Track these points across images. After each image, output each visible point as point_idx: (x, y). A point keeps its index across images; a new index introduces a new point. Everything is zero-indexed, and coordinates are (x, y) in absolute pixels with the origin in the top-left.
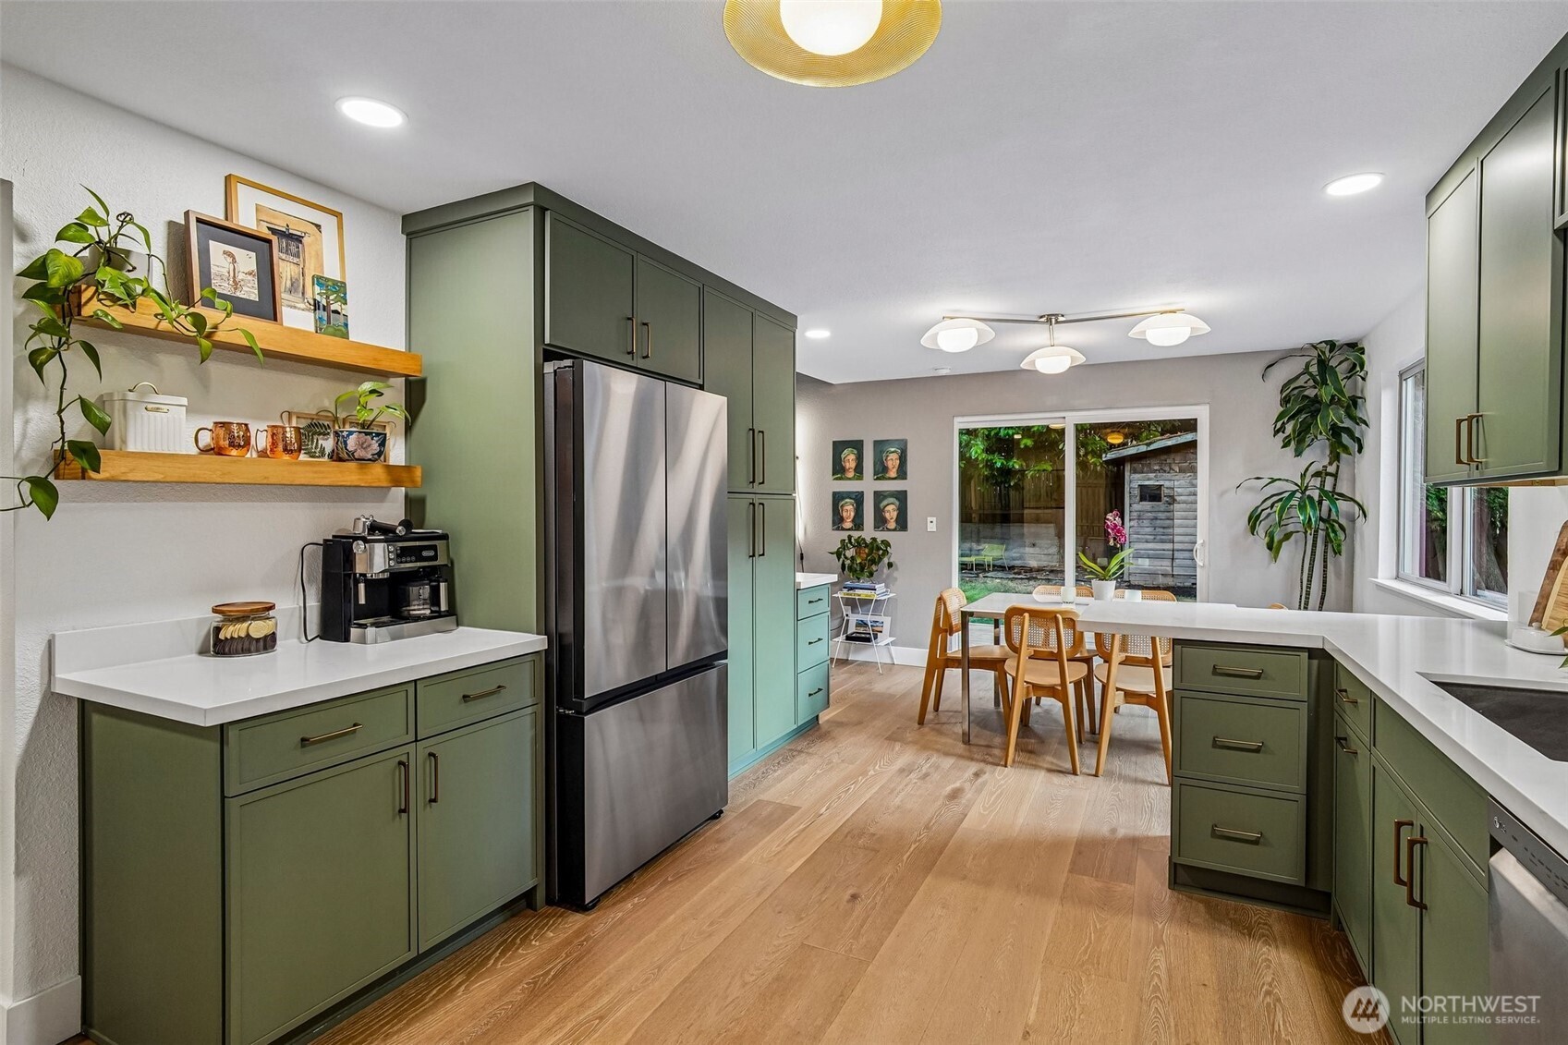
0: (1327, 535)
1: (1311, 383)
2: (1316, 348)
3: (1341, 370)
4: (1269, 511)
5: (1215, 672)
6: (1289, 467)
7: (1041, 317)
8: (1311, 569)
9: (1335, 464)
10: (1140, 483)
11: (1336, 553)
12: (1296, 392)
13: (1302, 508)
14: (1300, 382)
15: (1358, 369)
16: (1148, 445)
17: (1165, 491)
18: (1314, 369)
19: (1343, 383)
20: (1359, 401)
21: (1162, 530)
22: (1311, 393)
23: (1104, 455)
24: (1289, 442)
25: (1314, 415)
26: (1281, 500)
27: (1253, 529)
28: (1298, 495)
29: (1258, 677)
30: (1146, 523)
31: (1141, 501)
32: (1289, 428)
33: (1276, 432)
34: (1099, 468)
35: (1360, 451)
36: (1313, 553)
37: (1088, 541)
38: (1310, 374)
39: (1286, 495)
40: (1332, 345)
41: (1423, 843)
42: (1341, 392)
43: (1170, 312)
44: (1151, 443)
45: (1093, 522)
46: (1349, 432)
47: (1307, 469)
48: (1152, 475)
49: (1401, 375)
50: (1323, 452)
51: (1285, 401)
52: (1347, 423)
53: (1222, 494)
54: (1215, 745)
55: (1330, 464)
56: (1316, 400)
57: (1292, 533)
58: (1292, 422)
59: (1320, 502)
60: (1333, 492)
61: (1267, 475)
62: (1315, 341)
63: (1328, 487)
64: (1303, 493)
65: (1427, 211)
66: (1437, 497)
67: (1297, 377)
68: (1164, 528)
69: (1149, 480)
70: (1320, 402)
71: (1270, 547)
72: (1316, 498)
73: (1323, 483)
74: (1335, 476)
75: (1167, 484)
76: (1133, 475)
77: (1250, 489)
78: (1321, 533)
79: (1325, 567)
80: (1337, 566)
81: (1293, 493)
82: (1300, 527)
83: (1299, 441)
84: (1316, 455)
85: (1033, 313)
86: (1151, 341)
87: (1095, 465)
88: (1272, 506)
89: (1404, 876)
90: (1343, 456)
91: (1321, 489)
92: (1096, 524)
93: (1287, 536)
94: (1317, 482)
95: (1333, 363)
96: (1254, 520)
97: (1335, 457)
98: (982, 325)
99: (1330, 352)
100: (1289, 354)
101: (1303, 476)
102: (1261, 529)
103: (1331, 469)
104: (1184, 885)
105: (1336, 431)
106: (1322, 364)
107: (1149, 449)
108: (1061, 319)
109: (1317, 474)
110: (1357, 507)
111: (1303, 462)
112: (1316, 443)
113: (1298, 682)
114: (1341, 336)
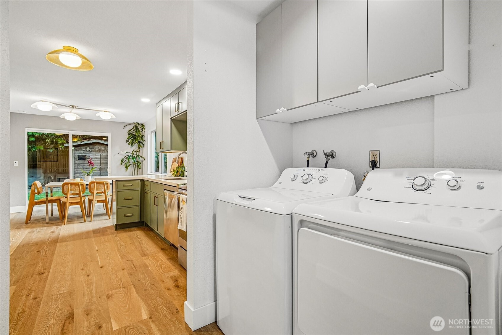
0: (138, 165)
1: (134, 131)
2: (135, 123)
3: (140, 129)
4: (125, 159)
5: (124, 186)
6: (130, 150)
7: (71, 106)
8: (134, 173)
9: (139, 149)
10: (78, 154)
11: (139, 169)
12: (131, 133)
13: (133, 159)
14: (132, 131)
15: (143, 129)
16: (81, 142)
17: (86, 157)
18: (135, 128)
19: (141, 132)
20: (144, 136)
21: (86, 169)
22: (134, 133)
23: (65, 145)
24: (130, 144)
25: (135, 138)
26: (128, 157)
27: (122, 164)
28: (132, 156)
29: (132, 186)
30: (81, 167)
31: (79, 160)
32: (130, 141)
33: (127, 141)
34: (63, 149)
35: (144, 147)
36: (135, 169)
37: (57, 174)
38: (134, 129)
39: (129, 156)
40: (138, 123)
41: (157, 197)
42: (140, 134)
43: (107, 112)
44: (82, 142)
45: (59, 168)
46: (142, 143)
47: (133, 150)
48: (82, 152)
49: (151, 132)
50: (136, 147)
51: (129, 134)
52: (141, 141)
53: (114, 155)
54: (124, 199)
55: (138, 149)
56: (135, 135)
57: (130, 165)
58: (130, 140)
59: (136, 158)
60: (139, 155)
61: (125, 151)
62: (135, 122)
63: (138, 154)
64: (133, 155)
65: (156, 107)
66: (157, 157)
67: (131, 129)
68: (87, 168)
69: (81, 153)
70: (136, 136)
71: (126, 168)
72: (135, 157)
73: (137, 153)
74: (139, 152)
75: (88, 155)
76: (76, 152)
77: (121, 154)
78: (136, 164)
79: (137, 172)
80: (140, 171)
81: (131, 155)
82: (132, 163)
83: (132, 144)
84: (135, 147)
85: (69, 104)
86: (101, 117)
87: (61, 148)
88: (126, 158)
89: (155, 204)
90: (140, 148)
91: (136, 155)
92: (60, 168)
93: (129, 165)
94: (135, 153)
95: (138, 127)
96: (122, 161)
97: (139, 148)
98: (54, 105)
99: (138, 125)
100: (129, 124)
101: (133, 152)
102: (124, 164)
103: (138, 151)
104: (118, 229)
105: (139, 142)
106: (136, 127)
107: (81, 143)
108: (76, 107)
109: (135, 152)
110: (143, 159)
111: (132, 149)
112: (135, 145)
113: (138, 185)
114: (140, 122)
